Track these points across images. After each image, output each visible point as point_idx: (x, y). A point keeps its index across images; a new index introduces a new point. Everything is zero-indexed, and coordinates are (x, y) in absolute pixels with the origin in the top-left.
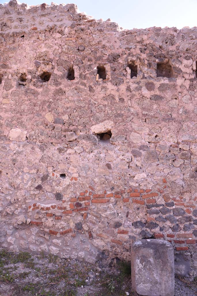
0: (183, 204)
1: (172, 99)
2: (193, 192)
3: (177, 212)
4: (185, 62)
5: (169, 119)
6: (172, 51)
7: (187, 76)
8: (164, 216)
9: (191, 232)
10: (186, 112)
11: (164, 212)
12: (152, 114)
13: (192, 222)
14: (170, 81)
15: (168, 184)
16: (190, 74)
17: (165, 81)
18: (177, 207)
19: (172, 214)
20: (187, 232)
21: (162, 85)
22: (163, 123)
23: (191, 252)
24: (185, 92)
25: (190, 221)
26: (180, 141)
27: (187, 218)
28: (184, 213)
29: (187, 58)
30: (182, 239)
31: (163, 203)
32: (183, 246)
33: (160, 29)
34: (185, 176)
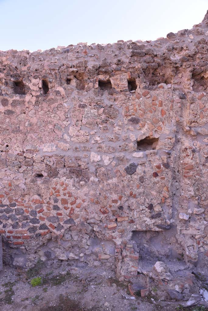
0: (23, 205)
1: (21, 113)
2: (32, 194)
3: (18, 212)
4: (34, 81)
5: (17, 131)
6: (24, 71)
7: (34, 94)
8: (8, 215)
9: (26, 229)
10: (31, 125)
11: (8, 211)
12: (4, 127)
13: (29, 221)
14: (20, 97)
15: (13, 187)
16: (36, 91)
17: (17, 97)
18: (19, 207)
19: (14, 213)
20: (24, 229)
21: (14, 101)
22: (13, 135)
23: (25, 246)
24: (32, 107)
25: (27, 219)
26: (25, 150)
27: (25, 217)
28: (23, 213)
29: (35, 78)
30: (19, 235)
31: (8, 203)
32: (20, 241)
33: (16, 52)
34: (26, 181)
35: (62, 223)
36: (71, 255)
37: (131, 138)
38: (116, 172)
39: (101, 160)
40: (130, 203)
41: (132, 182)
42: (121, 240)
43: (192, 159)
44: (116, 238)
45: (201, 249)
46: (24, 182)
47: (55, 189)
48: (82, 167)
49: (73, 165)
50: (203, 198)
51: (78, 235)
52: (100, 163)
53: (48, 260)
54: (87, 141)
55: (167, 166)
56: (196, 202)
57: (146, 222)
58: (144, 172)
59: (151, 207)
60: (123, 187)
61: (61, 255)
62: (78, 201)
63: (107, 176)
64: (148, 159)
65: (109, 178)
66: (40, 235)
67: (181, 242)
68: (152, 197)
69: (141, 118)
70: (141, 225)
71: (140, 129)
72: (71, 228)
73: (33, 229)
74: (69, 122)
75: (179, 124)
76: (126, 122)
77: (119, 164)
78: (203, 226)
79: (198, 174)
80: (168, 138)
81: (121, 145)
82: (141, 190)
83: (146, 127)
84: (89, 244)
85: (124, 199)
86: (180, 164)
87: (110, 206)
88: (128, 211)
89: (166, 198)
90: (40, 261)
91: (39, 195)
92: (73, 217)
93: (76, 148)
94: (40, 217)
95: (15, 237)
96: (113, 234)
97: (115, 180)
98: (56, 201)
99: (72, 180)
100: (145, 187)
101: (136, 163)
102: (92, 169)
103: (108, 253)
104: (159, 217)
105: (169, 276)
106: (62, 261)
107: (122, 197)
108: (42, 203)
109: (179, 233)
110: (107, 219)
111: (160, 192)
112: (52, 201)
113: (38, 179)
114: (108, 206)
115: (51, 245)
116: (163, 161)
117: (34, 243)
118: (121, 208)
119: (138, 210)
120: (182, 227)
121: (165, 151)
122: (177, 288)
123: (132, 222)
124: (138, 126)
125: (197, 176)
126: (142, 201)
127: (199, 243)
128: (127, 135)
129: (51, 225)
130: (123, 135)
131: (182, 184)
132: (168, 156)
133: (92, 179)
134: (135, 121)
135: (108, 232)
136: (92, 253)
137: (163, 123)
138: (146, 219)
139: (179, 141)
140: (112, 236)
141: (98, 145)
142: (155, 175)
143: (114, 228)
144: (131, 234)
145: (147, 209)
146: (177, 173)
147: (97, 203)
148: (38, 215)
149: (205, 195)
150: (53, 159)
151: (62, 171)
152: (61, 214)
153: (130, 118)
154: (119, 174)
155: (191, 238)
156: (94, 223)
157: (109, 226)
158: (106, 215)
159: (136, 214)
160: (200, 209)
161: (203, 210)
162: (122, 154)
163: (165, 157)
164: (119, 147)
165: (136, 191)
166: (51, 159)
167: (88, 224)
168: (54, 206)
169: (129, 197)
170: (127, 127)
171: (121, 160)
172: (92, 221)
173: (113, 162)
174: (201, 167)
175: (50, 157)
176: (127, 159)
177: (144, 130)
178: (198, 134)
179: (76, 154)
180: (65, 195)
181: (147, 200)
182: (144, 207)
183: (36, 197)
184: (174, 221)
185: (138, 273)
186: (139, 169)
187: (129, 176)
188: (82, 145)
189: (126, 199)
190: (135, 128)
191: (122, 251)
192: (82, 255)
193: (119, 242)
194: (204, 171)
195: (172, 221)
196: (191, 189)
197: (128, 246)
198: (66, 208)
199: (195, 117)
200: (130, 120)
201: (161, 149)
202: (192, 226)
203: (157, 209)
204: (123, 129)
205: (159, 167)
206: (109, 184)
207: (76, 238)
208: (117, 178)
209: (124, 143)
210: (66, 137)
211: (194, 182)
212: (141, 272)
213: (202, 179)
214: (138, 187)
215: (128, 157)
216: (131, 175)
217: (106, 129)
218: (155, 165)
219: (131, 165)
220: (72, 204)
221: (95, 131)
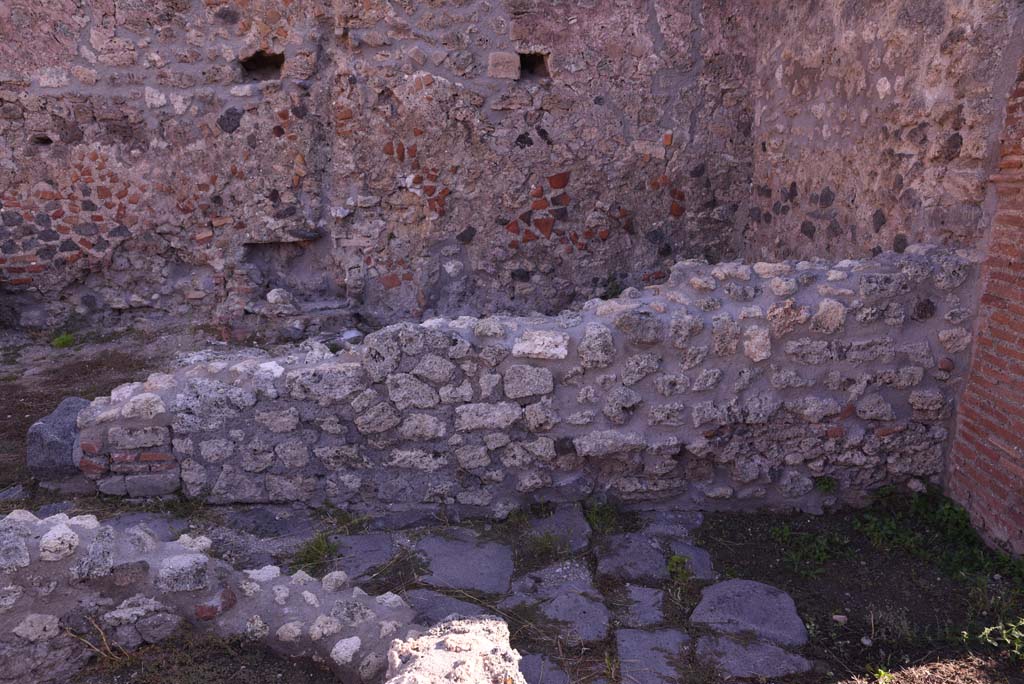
0: (18, 205)
2: (32, 181)
3: (9, 219)
9: (33, 251)
13: (36, 236)
18: (9, 209)
20: (28, 253)
23: (37, 286)
25: (31, 233)
27: (26, 228)
28: (21, 220)
30: (19, 265)
32: (23, 276)
34: (15, 153)
35: (104, 236)
36: (135, 298)
37: (225, 56)
38: (202, 128)
39: (169, 104)
40: (233, 189)
41: (233, 147)
42: (223, 262)
43: (348, 98)
44: (213, 258)
45: (373, 271)
46: (10, 156)
47: (80, 167)
48: (132, 119)
49: (110, 116)
50: (374, 176)
51: (143, 258)
52: (166, 110)
53: (94, 312)
54: (134, 62)
55: (300, 112)
56: (361, 184)
57: (268, 226)
58: (256, 126)
59: (274, 196)
60: (218, 157)
61: (115, 300)
62: (132, 191)
63: (183, 137)
64: (264, 100)
65: (189, 141)
66: (64, 262)
67: (340, 263)
68: (275, 177)
69: (240, 10)
70: (259, 231)
71: (242, 35)
72: (126, 245)
73: (48, 252)
74: (87, 19)
75: (324, 21)
76: (210, 19)
77: (206, 112)
78: (377, 230)
79: (362, 128)
80: (301, 53)
81: (205, 71)
82: (253, 162)
83: (254, 30)
84: (165, 272)
85: (221, 181)
86: (331, 108)
87: (196, 198)
88: (231, 204)
89: (301, 178)
90: (74, 316)
91: (50, 182)
92: (126, 221)
93: (113, 79)
94: (59, 227)
95: (11, 270)
96: (207, 251)
97: (200, 145)
98: (86, 192)
99: (114, 149)
100: (259, 157)
101: (238, 108)
102: (153, 123)
103: (201, 287)
104: (291, 214)
105: (289, 309)
106: (120, 311)
107: (216, 177)
108: (57, 199)
109: (335, 246)
110: (193, 224)
111: (289, 166)
112: (78, 194)
113: (42, 148)
114: (191, 197)
115: (93, 282)
116: (293, 102)
117: (53, 278)
118: (217, 199)
119: (250, 203)
120: (340, 233)
121: (294, 81)
122: (297, 324)
123: (241, 226)
124: (237, 28)
125: (360, 133)
126: (257, 184)
127: (368, 261)
128: (216, 48)
129: (82, 241)
130: (208, 48)
131: (335, 149)
132: (303, 92)
133: (154, 143)
134: (228, 17)
135: (198, 248)
136: (175, 291)
137: (288, 20)
138: (266, 219)
139: (330, 60)
140: (204, 254)
141: (157, 71)
142: (279, 131)
143: (209, 239)
144: (242, 251)
145: (267, 200)
146: (325, 127)
147: (170, 192)
148: (54, 223)
149: (377, 169)
150: (66, 103)
151: (89, 129)
152: (100, 218)
153: (218, 8)
154: (207, 131)
155: (357, 253)
156: (170, 233)
157: (199, 236)
158: (190, 215)
159: (246, 211)
160: (370, 197)
161: (375, 199)
162: (209, 90)
163: (295, 94)
164: (201, 75)
165: (243, 165)
166: (62, 104)
167: (159, 236)
168: (84, 202)
169: (230, 177)
170: (214, 30)
171: (209, 102)
172: (165, 228)
173: (193, 106)
174: (369, 114)
175: (58, 99)
176: (220, 101)
177: (249, 38)
178: (361, 44)
179: (116, 92)
180: (102, 178)
181: (267, 183)
182: (261, 197)
183: (43, 186)
184: (325, 223)
185: (247, 312)
186: (246, 120)
187: (228, 135)
188: (125, 72)
189: (223, 182)
190: (231, 33)
191: (226, 282)
192: (155, 296)
193: (219, 265)
194: (374, 122)
195: (322, 223)
196: (350, 158)
197: (236, 271)
198: (109, 206)
199: (355, 6)
200: (218, 15)
201: (288, 77)
202: (356, 231)
203: (287, 199)
204: (206, 34)
205: (284, 115)
206: (188, 154)
207: (138, 264)
208: (203, 140)
209: (212, 65)
210: (85, 52)
211: (354, 143)
212: (251, 311)
213: (372, 138)
214: (247, 158)
215: (221, 96)
216: (230, 132)
217: (169, 36)
218: (276, 110)
219: (227, 112)
220: (120, 196)
221: (148, 39)
